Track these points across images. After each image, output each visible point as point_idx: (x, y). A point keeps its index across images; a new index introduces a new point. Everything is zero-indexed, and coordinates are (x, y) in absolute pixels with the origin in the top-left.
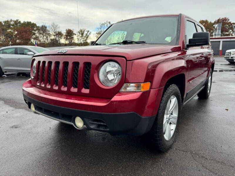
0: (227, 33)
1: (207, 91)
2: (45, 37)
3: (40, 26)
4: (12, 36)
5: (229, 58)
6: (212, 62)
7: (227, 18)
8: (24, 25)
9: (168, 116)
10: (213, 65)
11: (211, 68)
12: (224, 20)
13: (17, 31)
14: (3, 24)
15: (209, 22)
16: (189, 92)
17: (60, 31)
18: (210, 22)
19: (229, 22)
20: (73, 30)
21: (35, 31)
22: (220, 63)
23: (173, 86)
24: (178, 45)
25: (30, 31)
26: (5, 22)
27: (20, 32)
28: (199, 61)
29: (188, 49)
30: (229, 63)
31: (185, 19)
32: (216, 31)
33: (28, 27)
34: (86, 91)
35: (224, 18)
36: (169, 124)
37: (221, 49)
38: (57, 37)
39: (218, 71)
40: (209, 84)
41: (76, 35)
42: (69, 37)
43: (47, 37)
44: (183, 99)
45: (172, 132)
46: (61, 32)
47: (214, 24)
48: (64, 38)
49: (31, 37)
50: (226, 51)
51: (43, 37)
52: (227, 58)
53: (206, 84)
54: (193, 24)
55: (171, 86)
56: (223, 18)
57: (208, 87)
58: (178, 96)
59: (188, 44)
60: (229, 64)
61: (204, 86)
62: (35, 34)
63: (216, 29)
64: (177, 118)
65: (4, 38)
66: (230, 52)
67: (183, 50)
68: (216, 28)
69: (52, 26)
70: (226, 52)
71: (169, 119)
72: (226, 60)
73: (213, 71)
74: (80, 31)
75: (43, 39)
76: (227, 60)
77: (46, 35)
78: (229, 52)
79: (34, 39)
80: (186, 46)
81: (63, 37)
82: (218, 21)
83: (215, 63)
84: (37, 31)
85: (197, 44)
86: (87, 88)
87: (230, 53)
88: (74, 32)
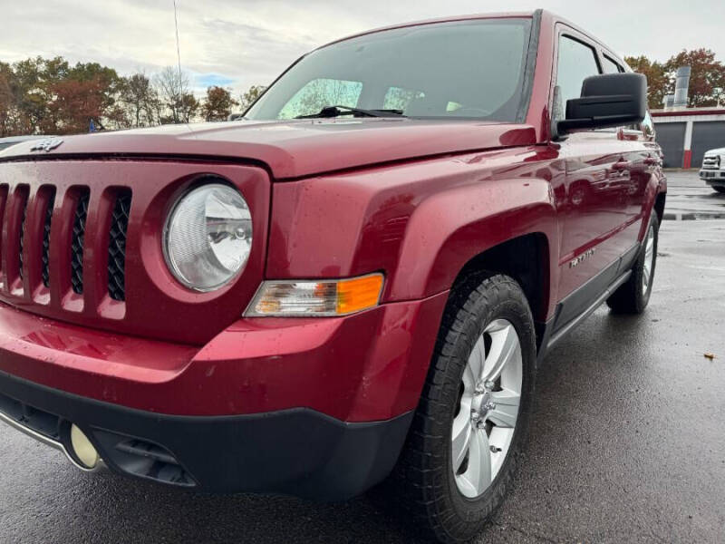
0: (708, 98)
1: (641, 288)
2: (143, 112)
3: (128, 78)
4: (42, 108)
5: (713, 174)
6: (658, 187)
7: (707, 49)
8: (78, 75)
9: (479, 399)
10: (660, 198)
11: (655, 208)
12: (697, 57)
13: (57, 91)
14: (15, 71)
15: (651, 65)
16: (567, 301)
17: (189, 93)
18: (655, 64)
19: (712, 63)
20: (228, 91)
21: (113, 92)
22: (684, 191)
23: (497, 283)
24: (525, 122)
25: (97, 94)
26: (21, 65)
27: (67, 98)
28: (612, 184)
29: (563, 140)
30: (715, 192)
31: (558, 29)
32: (674, 90)
33: (91, 79)
34: (114, 310)
35: (698, 51)
36: (482, 432)
37: (687, 146)
38: (182, 111)
39: (679, 217)
40: (648, 264)
41: (237, 104)
42: (216, 112)
43: (150, 112)
44: (541, 329)
45: (497, 461)
46: (192, 96)
47: (666, 69)
48: (202, 115)
49: (101, 111)
50: (703, 154)
51: (138, 111)
52: (707, 174)
53: (636, 265)
54: (590, 51)
55: (486, 282)
56: (694, 50)
57: (641, 275)
58: (519, 319)
59: (563, 118)
60: (713, 196)
61: (630, 271)
62: (114, 101)
63: (673, 85)
64: (517, 403)
65: (18, 114)
66: (719, 157)
67: (545, 142)
68: (671, 81)
69: (165, 76)
70: (706, 156)
71: (483, 413)
72: (704, 182)
73: (660, 216)
74: (251, 93)
75: (137, 116)
76: (709, 182)
77: (145, 106)
78: (714, 156)
79: (111, 117)
80: (554, 126)
81: (200, 112)
82: (680, 61)
83: (668, 193)
84: (120, 94)
85: (595, 118)
86: (118, 295)
87: (717, 160)
88: (233, 96)
